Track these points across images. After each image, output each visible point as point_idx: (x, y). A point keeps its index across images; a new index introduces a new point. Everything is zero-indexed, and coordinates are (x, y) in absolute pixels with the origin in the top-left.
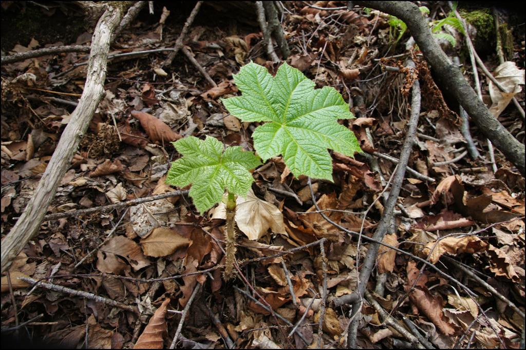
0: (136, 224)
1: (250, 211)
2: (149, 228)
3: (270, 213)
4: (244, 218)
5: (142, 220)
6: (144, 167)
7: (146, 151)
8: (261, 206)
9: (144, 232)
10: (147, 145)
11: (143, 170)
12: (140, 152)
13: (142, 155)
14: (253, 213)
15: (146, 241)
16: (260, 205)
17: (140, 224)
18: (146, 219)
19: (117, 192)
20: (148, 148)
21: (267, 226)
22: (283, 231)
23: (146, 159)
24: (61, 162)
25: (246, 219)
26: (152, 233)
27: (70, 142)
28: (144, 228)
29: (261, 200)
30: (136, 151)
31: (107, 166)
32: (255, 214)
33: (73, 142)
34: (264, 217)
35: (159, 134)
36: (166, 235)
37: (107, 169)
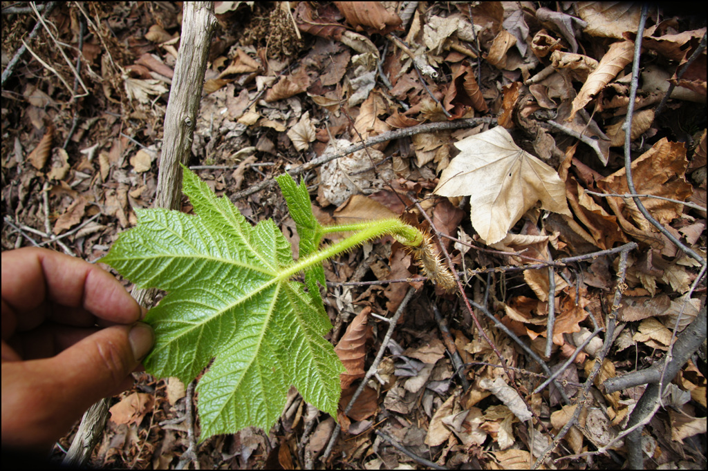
0: (327, 187)
1: (503, 176)
2: (345, 194)
3: (541, 178)
4: (488, 193)
5: (335, 181)
6: (342, 75)
7: (343, 45)
8: (526, 164)
9: (339, 200)
10: (343, 34)
11: (342, 82)
12: (335, 48)
13: (338, 54)
14: (507, 179)
15: (341, 215)
16: (525, 161)
17: (332, 188)
18: (340, 180)
19: (302, 131)
20: (346, 41)
21: (535, 197)
22: (562, 208)
23: (344, 60)
24: (171, 171)
25: (492, 195)
26: (348, 203)
27: (176, 137)
28: (338, 194)
29: (526, 153)
30: (329, 47)
31: (283, 88)
32: (512, 181)
33: (180, 135)
34: (530, 184)
35: (359, 16)
36: (369, 207)
37: (285, 92)
